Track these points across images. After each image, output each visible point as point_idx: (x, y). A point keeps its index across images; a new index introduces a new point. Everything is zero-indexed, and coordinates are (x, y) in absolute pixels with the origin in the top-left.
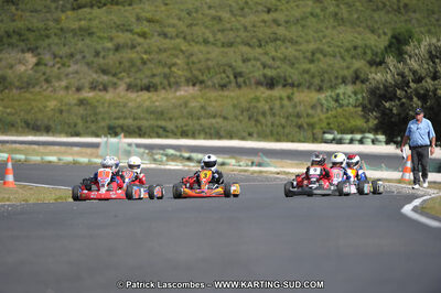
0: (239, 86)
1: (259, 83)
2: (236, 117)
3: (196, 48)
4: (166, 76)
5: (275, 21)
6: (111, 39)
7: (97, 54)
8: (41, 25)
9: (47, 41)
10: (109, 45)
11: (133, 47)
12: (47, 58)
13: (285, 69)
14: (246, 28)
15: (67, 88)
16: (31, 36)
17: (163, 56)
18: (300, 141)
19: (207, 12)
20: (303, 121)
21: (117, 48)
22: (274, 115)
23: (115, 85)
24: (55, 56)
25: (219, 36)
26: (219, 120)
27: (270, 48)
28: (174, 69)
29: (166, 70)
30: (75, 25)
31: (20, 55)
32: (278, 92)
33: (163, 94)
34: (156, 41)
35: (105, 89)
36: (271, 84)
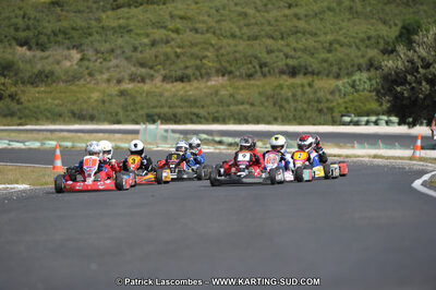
0: (264, 76)
1: (282, 72)
2: (262, 103)
3: (225, 42)
4: (198, 68)
5: (297, 16)
6: (148, 35)
7: (135, 49)
8: (84, 24)
9: (90, 38)
10: (146, 41)
11: (167, 42)
12: (90, 53)
13: (305, 59)
14: (269, 23)
15: (109, 80)
16: (75, 34)
17: (195, 50)
18: (320, 124)
19: (233, 8)
20: (323, 106)
21: (153, 44)
22: (296, 101)
23: (152, 77)
24: (97, 52)
25: (245, 30)
26: (248, 107)
27: (292, 40)
28: (205, 61)
29: (198, 62)
30: (114, 24)
31: (66, 52)
32: (299, 80)
33: (195, 84)
34: (188, 36)
35: (143, 80)
36: (293, 72)
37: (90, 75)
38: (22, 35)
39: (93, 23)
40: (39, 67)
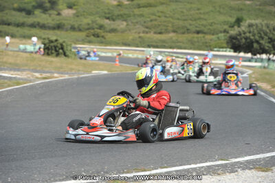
0: (188, 33)
1: (194, 32)
2: (187, 43)
3: (175, 21)
4: (166, 30)
5: (200, 13)
6: (149, 17)
7: (145, 22)
8: (128, 13)
9: (130, 18)
10: (149, 19)
11: (156, 20)
13: (202, 28)
14: (191, 15)
15: (136, 33)
16: (125, 16)
17: (165, 23)
19: (179, 10)
20: (208, 44)
21: (151, 21)
22: (199, 42)
23: (150, 32)
24: (132, 23)
25: (183, 17)
26: (182, 44)
27: (198, 22)
28: (168, 27)
30: (138, 13)
31: (121, 22)
32: (200, 35)
33: (164, 35)
34: (163, 19)
35: (147, 33)
36: (198, 32)
37: (130, 30)
38: (107, 16)
39: (131, 13)
40: (112, 27)
